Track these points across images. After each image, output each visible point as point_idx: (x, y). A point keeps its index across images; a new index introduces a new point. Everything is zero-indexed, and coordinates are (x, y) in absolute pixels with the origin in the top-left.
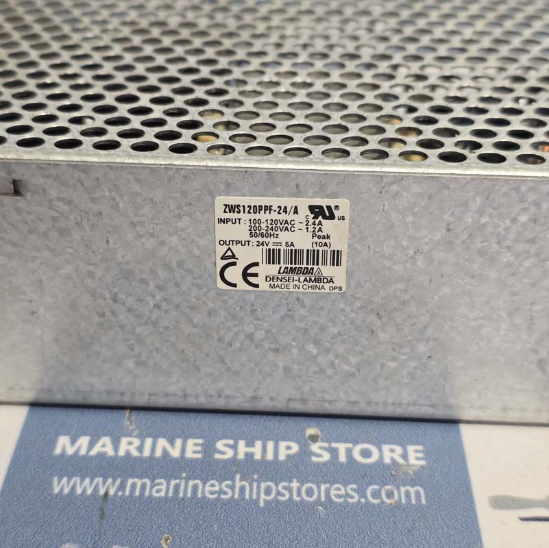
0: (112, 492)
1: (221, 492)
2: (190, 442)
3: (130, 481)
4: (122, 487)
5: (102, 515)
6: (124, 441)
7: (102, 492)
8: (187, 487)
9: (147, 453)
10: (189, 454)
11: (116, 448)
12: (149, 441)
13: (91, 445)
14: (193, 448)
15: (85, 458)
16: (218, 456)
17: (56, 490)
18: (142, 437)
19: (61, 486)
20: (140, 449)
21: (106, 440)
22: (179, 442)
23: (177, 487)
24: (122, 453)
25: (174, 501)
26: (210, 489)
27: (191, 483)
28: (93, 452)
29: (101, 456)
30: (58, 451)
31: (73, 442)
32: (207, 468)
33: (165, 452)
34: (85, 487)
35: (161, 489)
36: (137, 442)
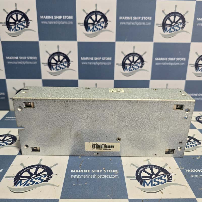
0: (79, 177)
1: (93, 177)
2: (88, 170)
3: (81, 176)
4: (80, 176)
5: (78, 180)
6: (80, 170)
7: (78, 177)
8: (88, 176)
9: (83, 172)
10: (88, 172)
11: (79, 171)
12: (83, 170)
13: (76, 171)
14: (89, 171)
15: (75, 173)
16: (92, 172)
17: (72, 177)
18: (82, 170)
19: (72, 176)
20: (82, 171)
21: (77, 170)
22: (87, 170)
23: (87, 176)
24: (80, 172)
25: (87, 178)
26: (91, 176)
27: (89, 176)
28: (76, 172)
29: (77, 172)
30: (71, 172)
31: (73, 171)
32: (91, 174)
33: (85, 172)
34: (75, 176)
35: (85, 177)
36: (81, 170)
